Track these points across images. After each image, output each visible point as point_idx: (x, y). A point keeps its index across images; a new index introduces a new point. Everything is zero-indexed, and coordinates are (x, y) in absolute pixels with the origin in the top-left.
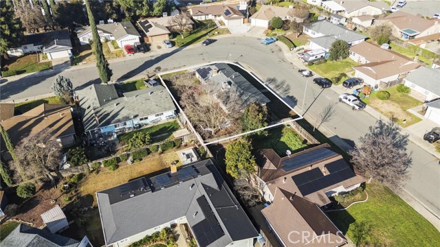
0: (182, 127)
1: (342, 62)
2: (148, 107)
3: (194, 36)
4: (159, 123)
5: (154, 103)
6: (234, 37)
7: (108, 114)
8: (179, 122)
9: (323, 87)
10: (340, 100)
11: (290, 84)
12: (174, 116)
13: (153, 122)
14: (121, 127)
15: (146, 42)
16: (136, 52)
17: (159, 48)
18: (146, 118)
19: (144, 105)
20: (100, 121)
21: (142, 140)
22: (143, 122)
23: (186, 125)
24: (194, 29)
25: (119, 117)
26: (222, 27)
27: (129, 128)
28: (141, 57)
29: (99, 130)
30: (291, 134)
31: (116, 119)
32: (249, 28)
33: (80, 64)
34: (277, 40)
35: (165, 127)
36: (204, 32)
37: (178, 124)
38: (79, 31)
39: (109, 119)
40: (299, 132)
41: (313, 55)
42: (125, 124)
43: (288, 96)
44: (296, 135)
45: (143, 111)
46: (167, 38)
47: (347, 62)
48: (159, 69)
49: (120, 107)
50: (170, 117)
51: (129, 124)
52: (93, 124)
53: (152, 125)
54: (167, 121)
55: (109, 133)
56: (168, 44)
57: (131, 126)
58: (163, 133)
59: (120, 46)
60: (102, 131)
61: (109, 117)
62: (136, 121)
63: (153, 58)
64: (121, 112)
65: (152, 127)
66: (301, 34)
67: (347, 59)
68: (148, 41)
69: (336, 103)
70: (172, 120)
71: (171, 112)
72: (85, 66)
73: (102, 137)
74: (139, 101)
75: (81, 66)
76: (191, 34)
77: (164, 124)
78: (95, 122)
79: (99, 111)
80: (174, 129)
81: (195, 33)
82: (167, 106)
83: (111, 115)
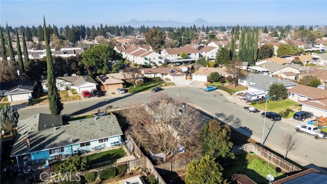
0: (128, 154)
1: (283, 102)
2: (91, 132)
3: (145, 87)
4: (103, 151)
5: (99, 128)
6: (179, 88)
7: (45, 138)
8: (125, 149)
9: (274, 120)
10: (298, 130)
11: (239, 118)
12: (120, 142)
13: (96, 148)
14: (56, 154)
15: (102, 89)
16: (91, 96)
17: (114, 93)
18: (88, 144)
19: (87, 130)
20: (32, 146)
21: (76, 165)
22: (84, 148)
23: (132, 153)
24: (144, 82)
25: (57, 141)
26: (169, 82)
27: (67, 156)
28: (96, 99)
29: (29, 156)
30: (258, 161)
31: (52, 143)
32: (191, 82)
33: (37, 105)
34: (217, 89)
35: (109, 154)
36: (153, 85)
37: (124, 151)
38: (44, 81)
39: (44, 144)
40: (267, 160)
41: (255, 95)
42: (63, 151)
43: (241, 127)
44: (264, 162)
45: (85, 136)
46: (121, 86)
47: (288, 102)
48: (111, 107)
49: (59, 131)
50: (116, 144)
51: (67, 151)
52: (22, 149)
53: (94, 153)
54: (112, 149)
55: (40, 160)
56: (121, 90)
57: (70, 153)
58: (105, 160)
59: (78, 92)
60: (33, 158)
61: (45, 141)
62: (76, 148)
63: (107, 100)
64: (60, 137)
65: (93, 155)
66: (237, 85)
67: (286, 100)
68: (104, 89)
69: (294, 133)
70: (118, 148)
71: (117, 139)
72: (40, 106)
73: (31, 165)
74: (83, 125)
75: (37, 106)
76: (142, 85)
77: (108, 151)
78: (26, 147)
79: (35, 135)
80: (119, 157)
81: (146, 85)
82: (113, 130)
83: (47, 139)
